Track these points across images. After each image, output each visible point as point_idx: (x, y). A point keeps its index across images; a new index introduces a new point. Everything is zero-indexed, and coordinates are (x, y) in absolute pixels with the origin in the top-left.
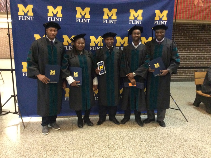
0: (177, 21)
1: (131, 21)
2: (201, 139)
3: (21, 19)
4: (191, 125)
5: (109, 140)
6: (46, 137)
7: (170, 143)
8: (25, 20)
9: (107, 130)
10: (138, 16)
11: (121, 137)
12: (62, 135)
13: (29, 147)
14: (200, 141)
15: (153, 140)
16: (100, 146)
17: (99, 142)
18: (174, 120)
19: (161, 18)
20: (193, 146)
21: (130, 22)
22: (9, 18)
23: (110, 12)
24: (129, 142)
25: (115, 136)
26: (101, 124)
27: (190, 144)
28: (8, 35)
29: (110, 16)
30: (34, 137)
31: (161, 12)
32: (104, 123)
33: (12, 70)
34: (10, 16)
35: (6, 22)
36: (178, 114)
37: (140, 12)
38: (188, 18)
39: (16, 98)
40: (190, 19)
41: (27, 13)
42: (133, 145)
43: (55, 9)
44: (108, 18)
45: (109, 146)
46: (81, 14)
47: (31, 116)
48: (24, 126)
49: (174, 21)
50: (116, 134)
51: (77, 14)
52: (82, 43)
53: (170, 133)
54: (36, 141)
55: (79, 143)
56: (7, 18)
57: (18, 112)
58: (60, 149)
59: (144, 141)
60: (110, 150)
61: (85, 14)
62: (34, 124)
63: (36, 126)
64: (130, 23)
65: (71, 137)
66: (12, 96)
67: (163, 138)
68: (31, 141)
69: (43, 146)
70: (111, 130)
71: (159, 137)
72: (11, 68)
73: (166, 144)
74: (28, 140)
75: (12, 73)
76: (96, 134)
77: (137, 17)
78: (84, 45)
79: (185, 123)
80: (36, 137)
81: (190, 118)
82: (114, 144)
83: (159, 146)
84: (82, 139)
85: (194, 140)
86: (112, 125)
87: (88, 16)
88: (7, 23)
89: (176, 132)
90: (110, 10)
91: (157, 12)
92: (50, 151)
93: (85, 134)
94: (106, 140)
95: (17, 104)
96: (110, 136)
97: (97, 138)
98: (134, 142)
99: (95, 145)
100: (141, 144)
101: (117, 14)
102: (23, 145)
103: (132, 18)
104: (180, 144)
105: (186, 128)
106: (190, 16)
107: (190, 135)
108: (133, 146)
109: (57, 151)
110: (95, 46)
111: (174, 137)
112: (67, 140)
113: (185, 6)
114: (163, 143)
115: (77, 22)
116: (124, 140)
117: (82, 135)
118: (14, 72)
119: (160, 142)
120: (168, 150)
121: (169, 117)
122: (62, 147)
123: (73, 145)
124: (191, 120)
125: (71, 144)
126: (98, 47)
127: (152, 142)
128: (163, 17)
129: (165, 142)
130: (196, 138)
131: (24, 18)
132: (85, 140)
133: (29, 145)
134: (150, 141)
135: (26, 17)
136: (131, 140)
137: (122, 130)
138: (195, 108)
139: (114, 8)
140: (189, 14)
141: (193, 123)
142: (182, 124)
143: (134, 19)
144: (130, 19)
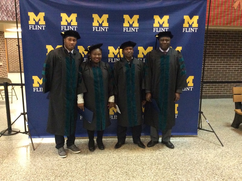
1: (155, 29)
2: (237, 167)
3: (32, 28)
4: (227, 150)
5: (127, 165)
6: (56, 161)
7: (199, 171)
8: (36, 29)
9: (126, 154)
10: (163, 23)
11: (142, 163)
12: (74, 159)
13: (36, 171)
14: (236, 170)
15: (179, 167)
16: (117, 172)
17: (116, 167)
18: (207, 143)
19: (190, 24)
20: (227, 175)
21: (154, 30)
22: (18, 28)
23: (131, 19)
24: (151, 169)
25: (134, 161)
27: (223, 172)
28: (17, 47)
29: (131, 24)
30: (43, 161)
31: (191, 18)
33: (22, 85)
34: (19, 25)
35: (15, 32)
36: (212, 137)
37: (166, 18)
38: (227, 24)
39: (26, 115)
40: (229, 25)
41: (38, 22)
42: (155, 172)
43: (69, 17)
44: (128, 26)
45: (126, 172)
46: (98, 22)
47: (42, 137)
48: (34, 148)
49: (206, 28)
50: (136, 159)
51: (94, 22)
52: (99, 55)
53: (201, 159)
54: (45, 165)
55: (92, 168)
56: (16, 28)
57: (28, 132)
58: (70, 174)
59: (169, 167)
60: (128, 177)
61: (103, 22)
62: (45, 145)
63: (47, 148)
64: (154, 31)
65: (84, 161)
66: (21, 113)
67: (192, 165)
68: (40, 164)
69: (52, 171)
70: (131, 154)
71: (187, 164)
72: (20, 83)
73: (195, 172)
74: (36, 163)
75: (22, 88)
76: (113, 159)
77: (162, 24)
78: (101, 56)
79: (219, 148)
80: (46, 160)
81: (226, 141)
82: (132, 170)
83: (186, 174)
84: (96, 164)
85: (229, 169)
86: (133, 148)
87: (106, 24)
88: (17, 33)
89: (208, 158)
90: (131, 17)
92: (60, 176)
93: (100, 158)
94: (124, 165)
95: (26, 122)
96: (129, 161)
97: (114, 163)
98: (157, 169)
99: (111, 171)
100: (165, 172)
101: (139, 21)
102: (30, 169)
103: (156, 25)
104: (211, 172)
105: (220, 154)
106: (229, 22)
107: (225, 162)
108: (155, 174)
109: (67, 176)
110: (114, 57)
111: (205, 163)
112: (80, 165)
113: (223, 10)
114: (191, 170)
115: (94, 30)
116: (145, 166)
117: (97, 159)
118: (24, 87)
119: (188, 169)
120: (197, 179)
121: (201, 140)
122: (74, 172)
123: (86, 170)
124: (227, 144)
125: (84, 169)
126: (118, 58)
127: (178, 169)
128: (193, 23)
129: (194, 169)
130: (231, 165)
131: (35, 27)
132: (100, 165)
133: (37, 169)
134: (176, 168)
135: (37, 27)
136: (153, 167)
137: (144, 155)
138: (233, 130)
139: (135, 15)
140: (228, 19)
141: (229, 148)
142: (216, 148)
143: (159, 26)
144: (154, 26)
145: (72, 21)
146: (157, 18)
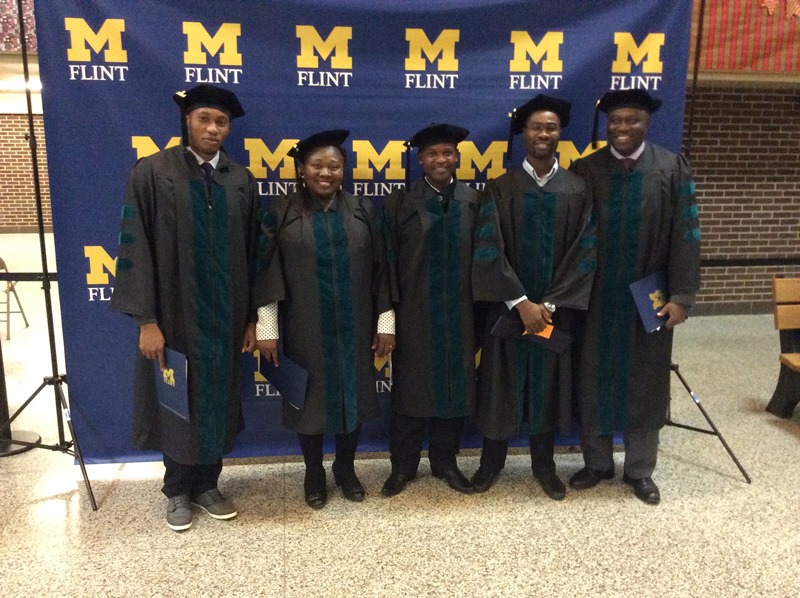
0: (700, 77)
1: (515, 79)
3: (78, 77)
4: (764, 497)
5: (429, 559)
6: (177, 548)
7: (681, 576)
8: (96, 78)
9: (422, 519)
10: (544, 57)
11: (480, 550)
12: (241, 540)
13: (107, 589)
15: (611, 562)
16: (395, 586)
17: (389, 568)
18: (695, 473)
19: (637, 62)
20: (777, 587)
21: (512, 82)
22: (30, 77)
23: (432, 42)
24: (513, 571)
25: (453, 542)
26: (398, 493)
27: (764, 577)
28: (28, 142)
29: (432, 61)
31: (639, 40)
32: (412, 487)
33: (45, 278)
34: (34, 67)
35: (20, 92)
36: (708, 450)
37: (553, 40)
38: (743, 64)
39: (64, 387)
40: (748, 68)
41: (102, 52)
42: (531, 582)
43: (212, 33)
44: (423, 68)
45: (429, 585)
46: (316, 53)
47: (121, 459)
48: (94, 500)
49: (690, 77)
50: (459, 534)
51: (300, 54)
52: (331, 167)
53: (680, 529)
54: (136, 565)
55: (307, 574)
56: (23, 76)
57: (69, 445)
59: (575, 564)
61: (333, 53)
62: (132, 490)
63: (139, 502)
64: (512, 87)
65: (277, 548)
66: (45, 380)
67: (653, 554)
68: (117, 563)
69: (163, 585)
70: (437, 517)
71: (636, 548)
72: (41, 270)
73: (666, 578)
74: (104, 560)
75: (47, 288)
76: (377, 536)
77: (540, 63)
78: (338, 172)
79: (738, 488)
80: (138, 546)
81: (759, 465)
82: (450, 576)
83: (636, 586)
84: (321, 556)
85: (781, 562)
86: (443, 495)
87: (343, 61)
88: (25, 95)
89: (703, 526)
90: (432, 37)
91: (623, 39)
93: (332, 534)
94: (420, 560)
95: (65, 412)
96: (434, 544)
97: (383, 552)
98: (534, 570)
99: (372, 581)
100: (564, 579)
101: (460, 49)
102: (83, 582)
103: (519, 64)
104: (720, 578)
105: (744, 509)
106: (750, 58)
107: (763, 540)
108: (527, 589)
111: (697, 546)
112: (262, 561)
113: (730, 18)
114: (653, 572)
115: (300, 83)
116: (493, 561)
117: (321, 540)
118: (54, 285)
119: (640, 569)
121: (672, 462)
122: (241, 589)
123: (285, 582)
124: (761, 475)
125: (278, 578)
126: (387, 183)
127: (607, 569)
128: (645, 58)
129: (661, 569)
130: (786, 551)
132: (335, 559)
133: (108, 582)
134: (600, 565)
135: (99, 70)
136: (521, 562)
137: (483, 519)
138: (775, 423)
139: (447, 28)
140: (745, 47)
141: (771, 489)
142: (727, 490)
143: (528, 70)
144: (512, 70)
145: (222, 49)
146: (521, 41)
